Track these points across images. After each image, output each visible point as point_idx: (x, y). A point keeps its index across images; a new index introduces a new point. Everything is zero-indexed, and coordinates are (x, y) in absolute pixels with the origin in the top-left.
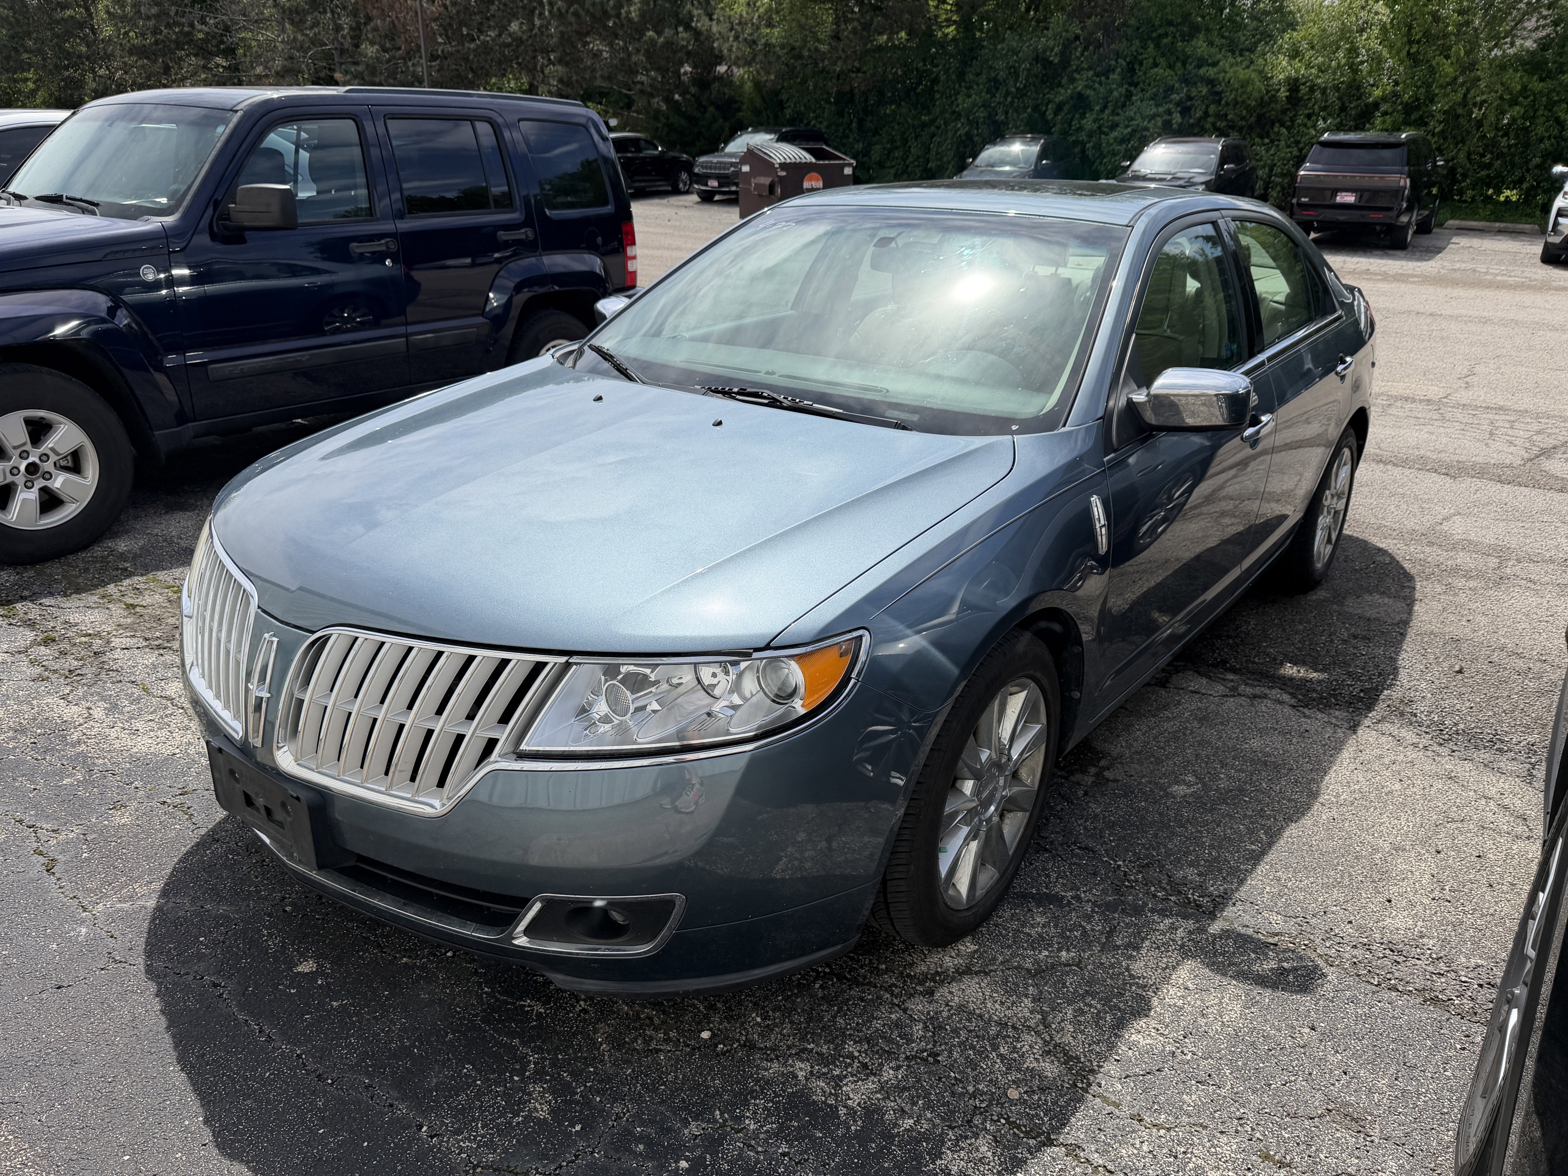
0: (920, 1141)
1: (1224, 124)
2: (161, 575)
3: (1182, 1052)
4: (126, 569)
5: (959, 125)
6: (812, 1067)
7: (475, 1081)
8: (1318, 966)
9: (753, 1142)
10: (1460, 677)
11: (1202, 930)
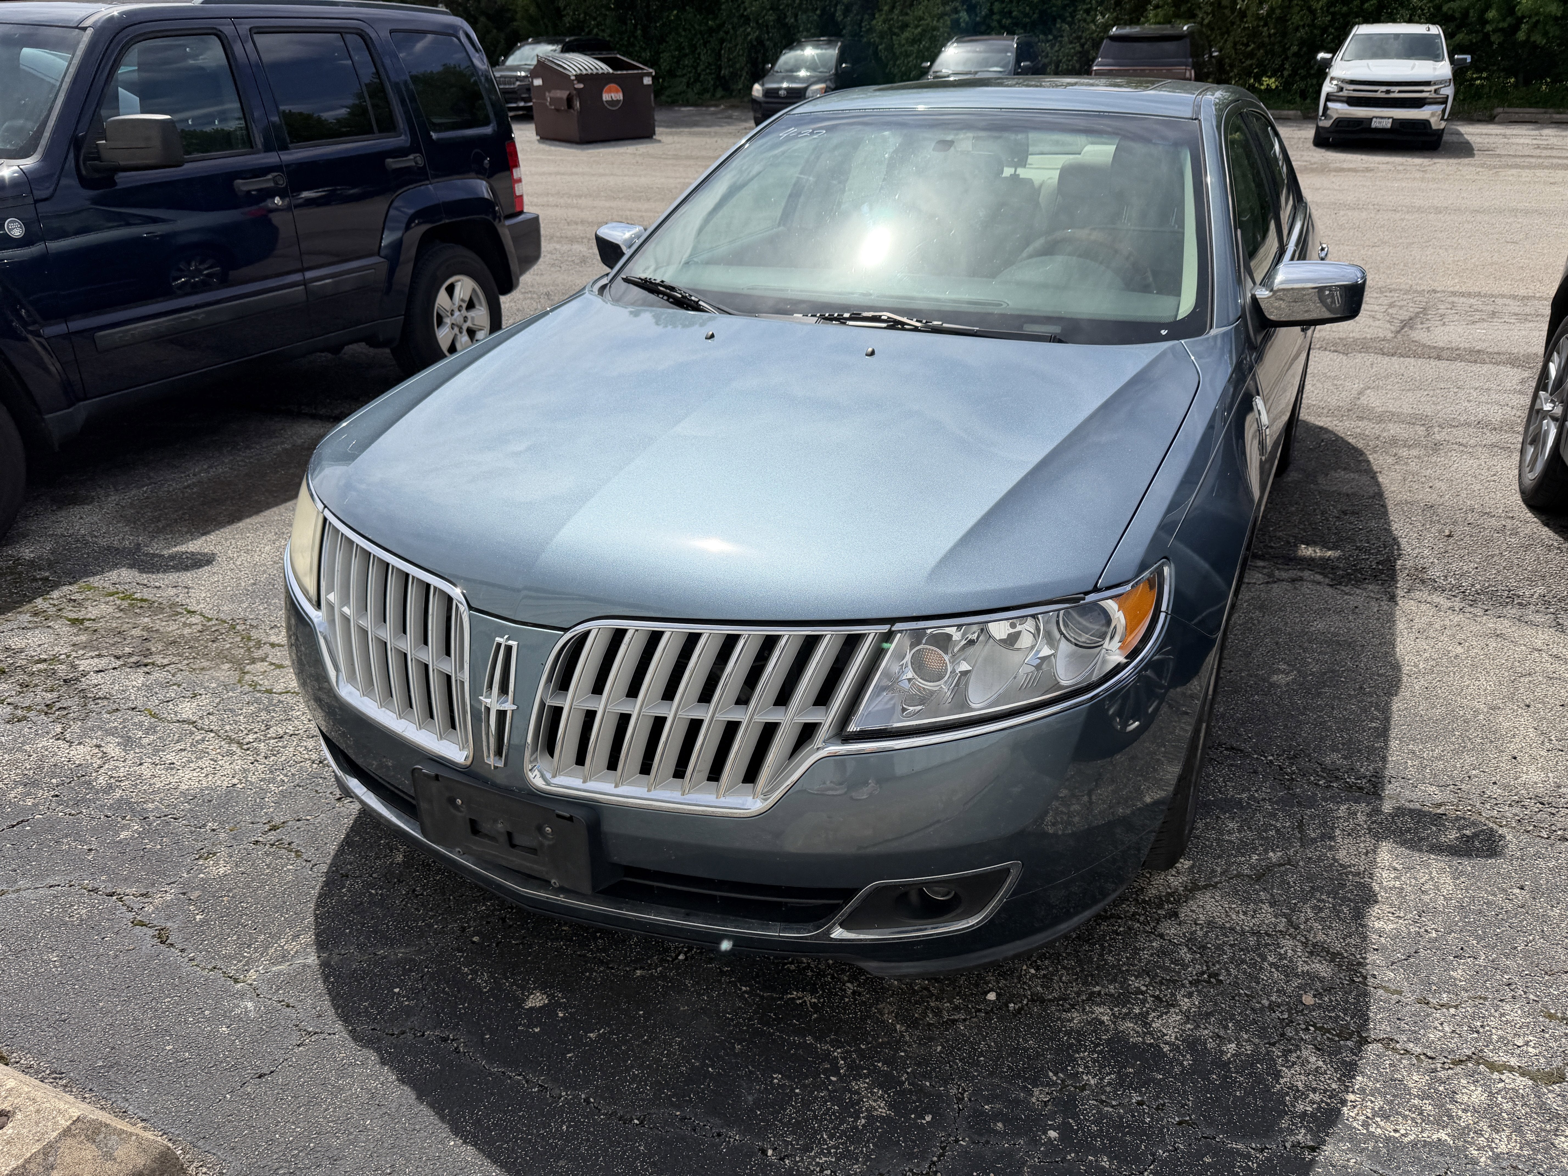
0: (1252, 1065)
1: (1009, 21)
2: (95, 581)
3: (1426, 931)
4: (46, 579)
5: (749, 30)
6: (1112, 1010)
7: (792, 1090)
8: (1492, 828)
9: (1103, 1097)
10: (1451, 540)
11: (1377, 811)
